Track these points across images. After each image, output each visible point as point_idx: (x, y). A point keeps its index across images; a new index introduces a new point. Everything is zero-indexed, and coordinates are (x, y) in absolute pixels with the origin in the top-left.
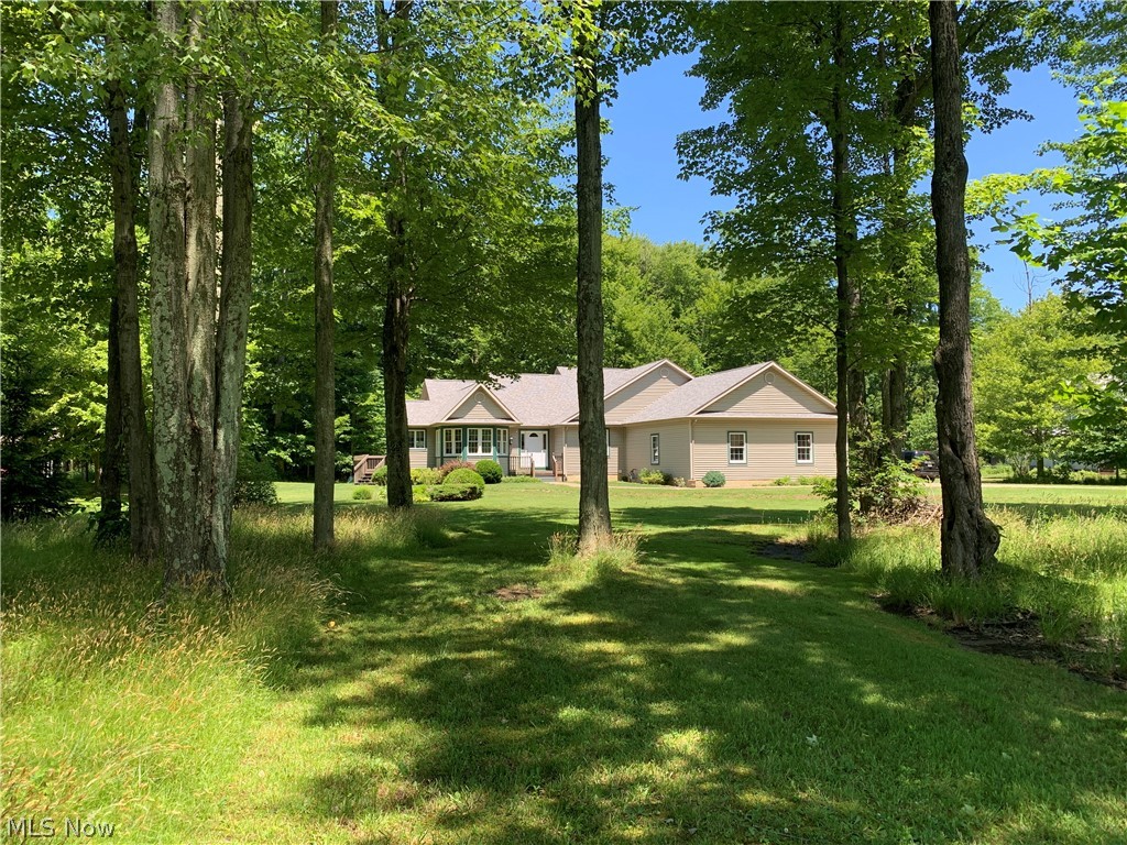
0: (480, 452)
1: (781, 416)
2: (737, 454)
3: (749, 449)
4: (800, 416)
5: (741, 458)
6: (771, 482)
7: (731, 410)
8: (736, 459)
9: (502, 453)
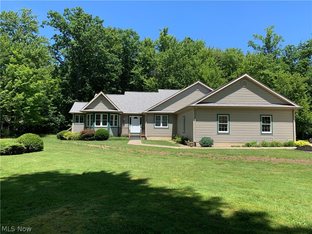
0: (101, 125)
1: (251, 106)
2: (223, 128)
3: (231, 125)
4: (263, 106)
5: (226, 130)
6: (244, 144)
7: (219, 102)
8: (223, 130)
9: (114, 126)
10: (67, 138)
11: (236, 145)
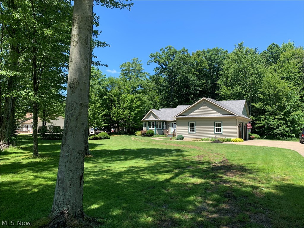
3: (196, 128)
5: (194, 131)
7: (190, 115)
8: (192, 131)
9: (159, 128)
10: (137, 135)
11: (195, 140)
